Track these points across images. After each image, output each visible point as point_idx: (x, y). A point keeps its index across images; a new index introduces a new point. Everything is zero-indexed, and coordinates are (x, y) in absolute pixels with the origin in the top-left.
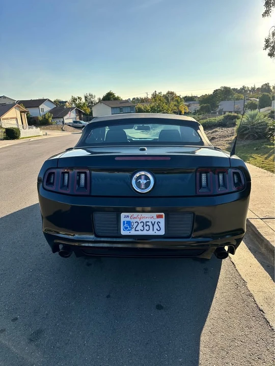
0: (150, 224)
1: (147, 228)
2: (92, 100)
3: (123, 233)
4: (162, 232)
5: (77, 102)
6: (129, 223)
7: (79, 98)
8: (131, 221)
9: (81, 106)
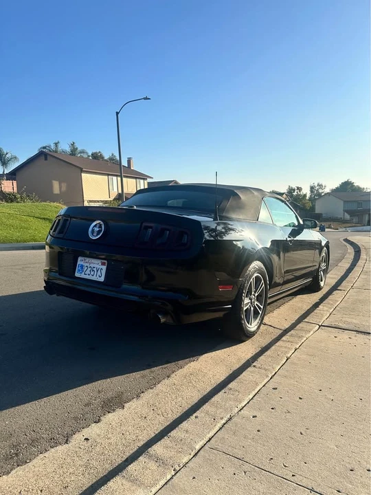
0: (95, 269)
1: (92, 273)
2: (320, 191)
3: (77, 275)
4: (102, 279)
5: (295, 193)
6: (82, 266)
7: (298, 188)
8: (84, 264)
9: (299, 198)
